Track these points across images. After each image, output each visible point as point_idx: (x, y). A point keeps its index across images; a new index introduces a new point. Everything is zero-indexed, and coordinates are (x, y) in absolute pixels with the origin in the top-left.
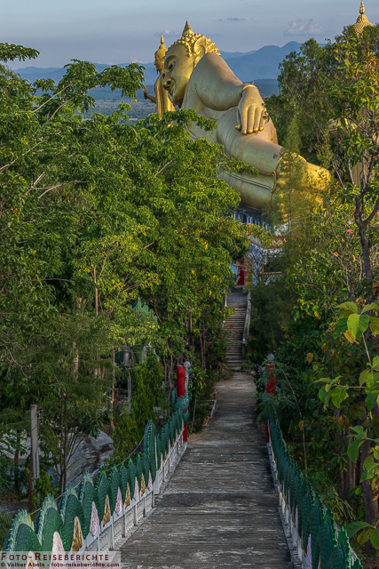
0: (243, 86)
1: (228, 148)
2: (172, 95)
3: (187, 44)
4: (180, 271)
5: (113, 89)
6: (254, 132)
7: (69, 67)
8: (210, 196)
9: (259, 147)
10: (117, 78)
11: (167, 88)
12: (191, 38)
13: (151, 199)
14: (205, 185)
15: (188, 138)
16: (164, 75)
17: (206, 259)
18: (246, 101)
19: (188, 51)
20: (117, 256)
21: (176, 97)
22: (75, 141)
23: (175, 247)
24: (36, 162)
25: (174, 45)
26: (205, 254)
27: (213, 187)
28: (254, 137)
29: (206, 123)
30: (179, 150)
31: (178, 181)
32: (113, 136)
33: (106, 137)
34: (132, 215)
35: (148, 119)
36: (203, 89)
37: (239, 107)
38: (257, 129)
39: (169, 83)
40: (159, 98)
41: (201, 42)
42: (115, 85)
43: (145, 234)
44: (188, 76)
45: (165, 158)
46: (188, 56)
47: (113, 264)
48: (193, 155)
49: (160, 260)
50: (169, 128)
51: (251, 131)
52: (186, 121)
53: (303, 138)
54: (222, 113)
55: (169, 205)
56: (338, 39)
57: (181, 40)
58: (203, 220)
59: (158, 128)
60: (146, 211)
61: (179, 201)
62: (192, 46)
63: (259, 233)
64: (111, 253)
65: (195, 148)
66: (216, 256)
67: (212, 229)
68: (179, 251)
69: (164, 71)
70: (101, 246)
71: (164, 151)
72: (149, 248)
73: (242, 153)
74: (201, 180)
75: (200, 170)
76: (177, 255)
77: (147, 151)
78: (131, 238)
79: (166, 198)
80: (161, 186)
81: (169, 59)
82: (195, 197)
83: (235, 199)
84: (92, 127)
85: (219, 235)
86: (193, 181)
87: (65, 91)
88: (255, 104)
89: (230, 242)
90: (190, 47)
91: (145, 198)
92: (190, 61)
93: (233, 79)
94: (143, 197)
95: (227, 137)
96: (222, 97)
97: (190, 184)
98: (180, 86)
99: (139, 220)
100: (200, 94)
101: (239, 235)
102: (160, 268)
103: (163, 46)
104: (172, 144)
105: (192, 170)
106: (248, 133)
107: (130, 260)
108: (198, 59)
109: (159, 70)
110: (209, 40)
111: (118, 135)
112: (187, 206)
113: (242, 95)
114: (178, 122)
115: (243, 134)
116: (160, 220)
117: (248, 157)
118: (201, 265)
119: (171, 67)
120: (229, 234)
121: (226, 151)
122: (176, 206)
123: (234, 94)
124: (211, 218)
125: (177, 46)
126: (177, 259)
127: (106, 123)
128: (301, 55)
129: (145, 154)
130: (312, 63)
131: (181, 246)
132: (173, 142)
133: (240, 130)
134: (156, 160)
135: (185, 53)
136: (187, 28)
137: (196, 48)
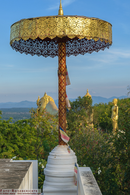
12: (46, 97)
13: (17, 143)
25: (41, 99)
34: (12, 147)
39: (39, 109)
41: (49, 98)
43: (14, 152)
44: (45, 107)
55: (22, 144)
56: (77, 100)
57: (43, 97)
60: (16, 146)
62: (46, 99)
64: (5, 157)
69: (39, 106)
70: (2, 155)
74: (32, 138)
78: (10, 153)
81: (40, 102)
86: (30, 138)
92: (45, 103)
93: (56, 109)
98: (42, 110)
108: (48, 102)
109: (37, 105)
110: (51, 97)
119: (40, 105)
123: (56, 113)
125: (42, 99)
135: (44, 101)
136: (45, 94)
137: (47, 100)
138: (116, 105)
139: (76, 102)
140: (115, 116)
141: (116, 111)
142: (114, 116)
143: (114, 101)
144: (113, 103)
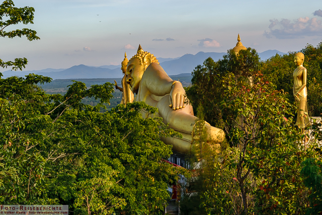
0: (173, 82)
1: (165, 118)
2: (132, 87)
3: (140, 58)
4: (138, 195)
5: (96, 99)
6: (180, 108)
7: (69, 87)
8: (154, 151)
9: (183, 117)
10: (98, 92)
11: (129, 83)
12: (142, 54)
13: (120, 155)
14: (151, 144)
15: (141, 118)
16: (127, 76)
17: (153, 188)
18: (175, 91)
19: (140, 61)
20: (100, 189)
21: (134, 88)
22: (74, 131)
23: (134, 181)
24: (51, 143)
25: (132, 58)
26: (153, 186)
27: (156, 146)
28: (180, 111)
29: (151, 109)
30: (136, 125)
31: (136, 142)
32: (96, 125)
33: (92, 125)
34: (109, 164)
35: (117, 107)
36: (150, 84)
37: (170, 94)
38: (181, 107)
39: (130, 80)
40: (124, 89)
41: (148, 56)
42: (97, 96)
43: (117, 176)
44: (141, 76)
45: (128, 129)
46: (141, 64)
47: (99, 194)
48: (144, 127)
49: (126, 190)
50: (130, 112)
51: (178, 108)
52: (140, 108)
53: (207, 114)
54: (161, 97)
55: (131, 158)
56: (225, 57)
57: (137, 55)
58: (151, 165)
59: (123, 112)
60: (117, 162)
61: (137, 155)
62: (143, 59)
63: (184, 172)
64: (97, 187)
65: (145, 123)
66: (159, 186)
67: (156, 170)
68: (137, 184)
69: (127, 73)
70: (91, 184)
71: (127, 125)
72: (119, 182)
73: (173, 121)
74: (149, 142)
75: (148, 136)
76: (136, 186)
77: (117, 126)
78: (109, 178)
79: (129, 154)
80: (126, 146)
81: (130, 66)
82: (146, 153)
83: (169, 153)
84: (84, 120)
85: (160, 174)
86: (145, 143)
87: (68, 100)
88: (180, 92)
89: (167, 178)
90: (141, 60)
91: (117, 154)
92: (142, 67)
93: (167, 78)
94: (115, 153)
95: (164, 112)
96: (161, 88)
97: (143, 144)
98: (136, 82)
99: (114, 168)
100: (148, 86)
101: (172, 173)
102: (126, 194)
103: (126, 58)
104: (131, 122)
105: (144, 136)
106: (176, 109)
107: (108, 191)
108: (147, 66)
109: (124, 72)
110: (153, 55)
111: (100, 124)
112: (141, 158)
113: (173, 87)
114: (135, 109)
115: (174, 110)
116: (125, 167)
117: (176, 123)
118: (151, 192)
119: (131, 71)
120: (166, 173)
121: (164, 121)
122: (135, 158)
123: (168, 87)
124: (155, 165)
125: (134, 59)
126: (136, 188)
127: (93, 111)
128: (204, 67)
129: (116, 128)
130: (211, 71)
131: (138, 181)
132: (132, 120)
133: (172, 107)
134: (122, 131)
135: (139, 63)
136: (140, 48)
137: (145, 60)
138: (301, 66)
139: (225, 61)
140: (300, 89)
141: (302, 78)
142: (298, 89)
143: (298, 58)
144: (297, 62)
